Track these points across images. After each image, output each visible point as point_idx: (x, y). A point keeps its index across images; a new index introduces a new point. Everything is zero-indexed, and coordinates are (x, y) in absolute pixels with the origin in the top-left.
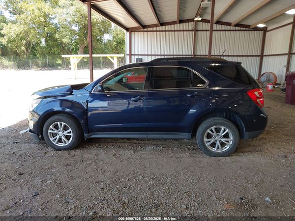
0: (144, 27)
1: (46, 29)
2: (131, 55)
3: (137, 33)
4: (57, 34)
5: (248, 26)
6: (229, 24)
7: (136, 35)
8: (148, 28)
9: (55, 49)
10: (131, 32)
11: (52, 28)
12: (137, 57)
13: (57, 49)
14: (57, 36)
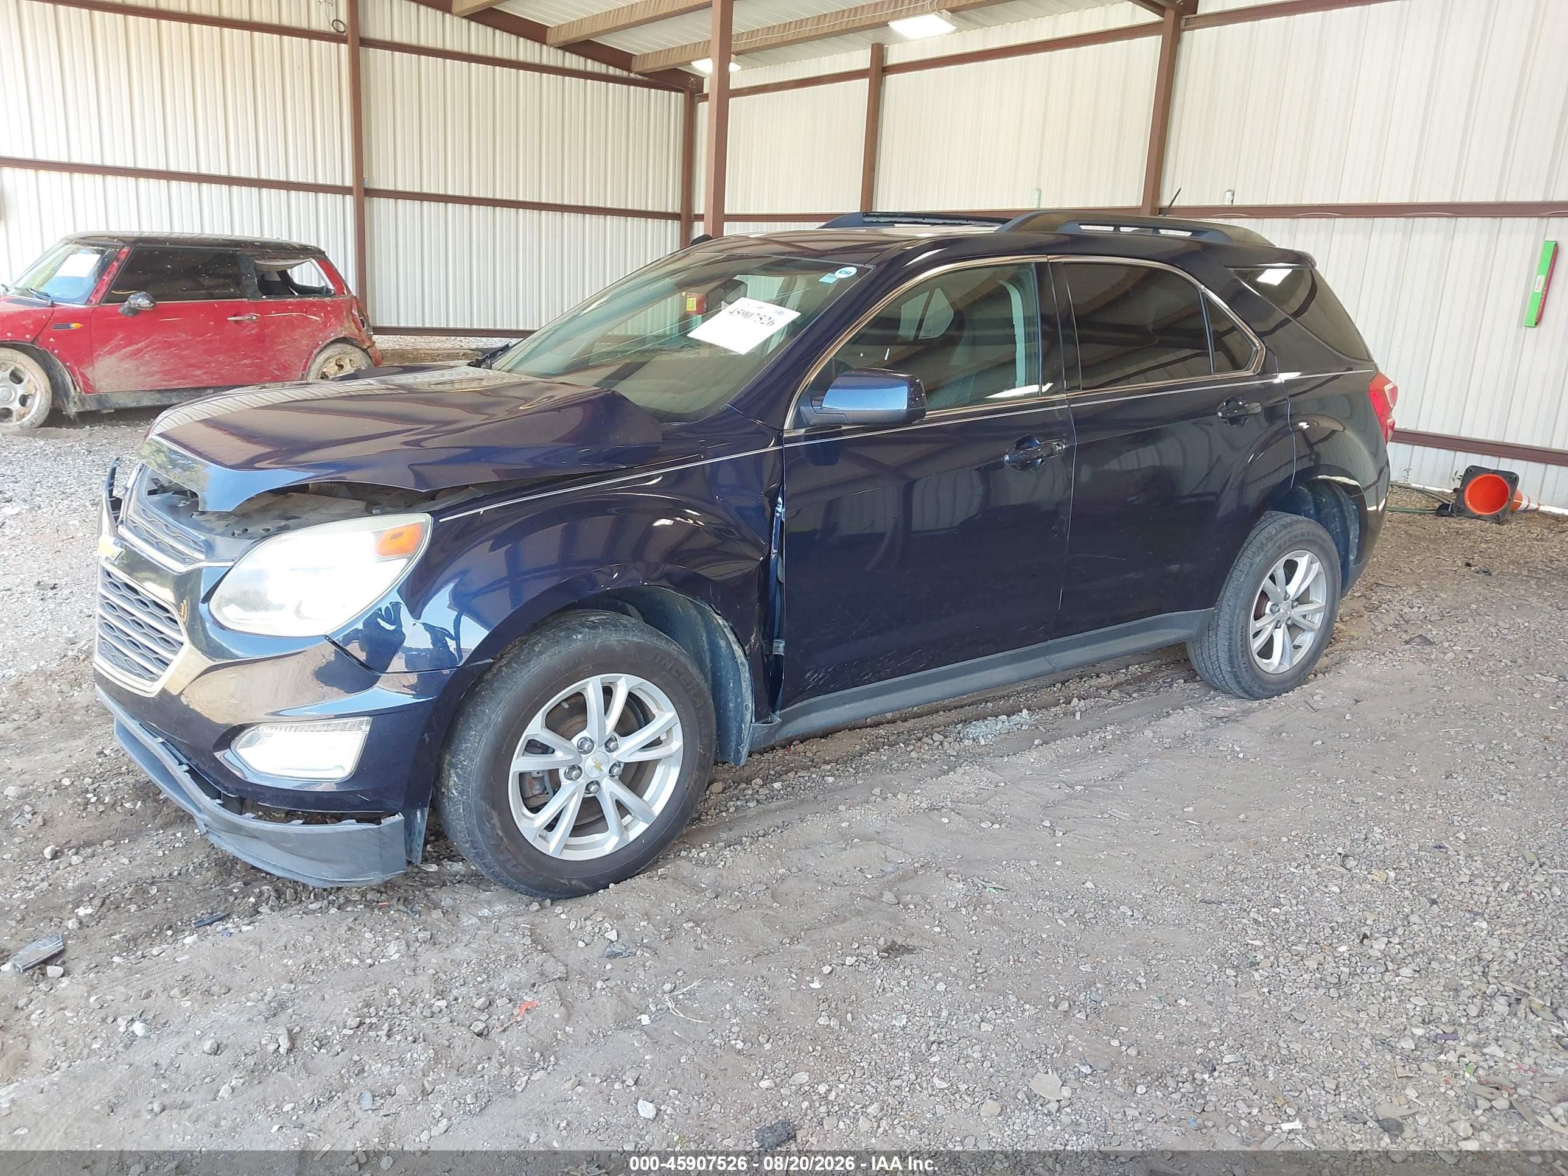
5: (622, 59)
6: (535, 32)
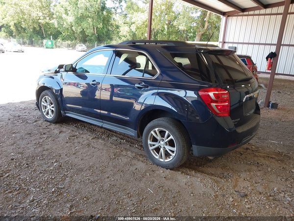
0: (243, 10)
1: (166, 16)
2: (224, 42)
3: (235, 18)
4: (176, 22)
7: (233, 20)
8: (249, 11)
9: (173, 36)
10: (228, 16)
11: (172, 15)
12: (231, 45)
13: (175, 36)
14: (175, 23)
